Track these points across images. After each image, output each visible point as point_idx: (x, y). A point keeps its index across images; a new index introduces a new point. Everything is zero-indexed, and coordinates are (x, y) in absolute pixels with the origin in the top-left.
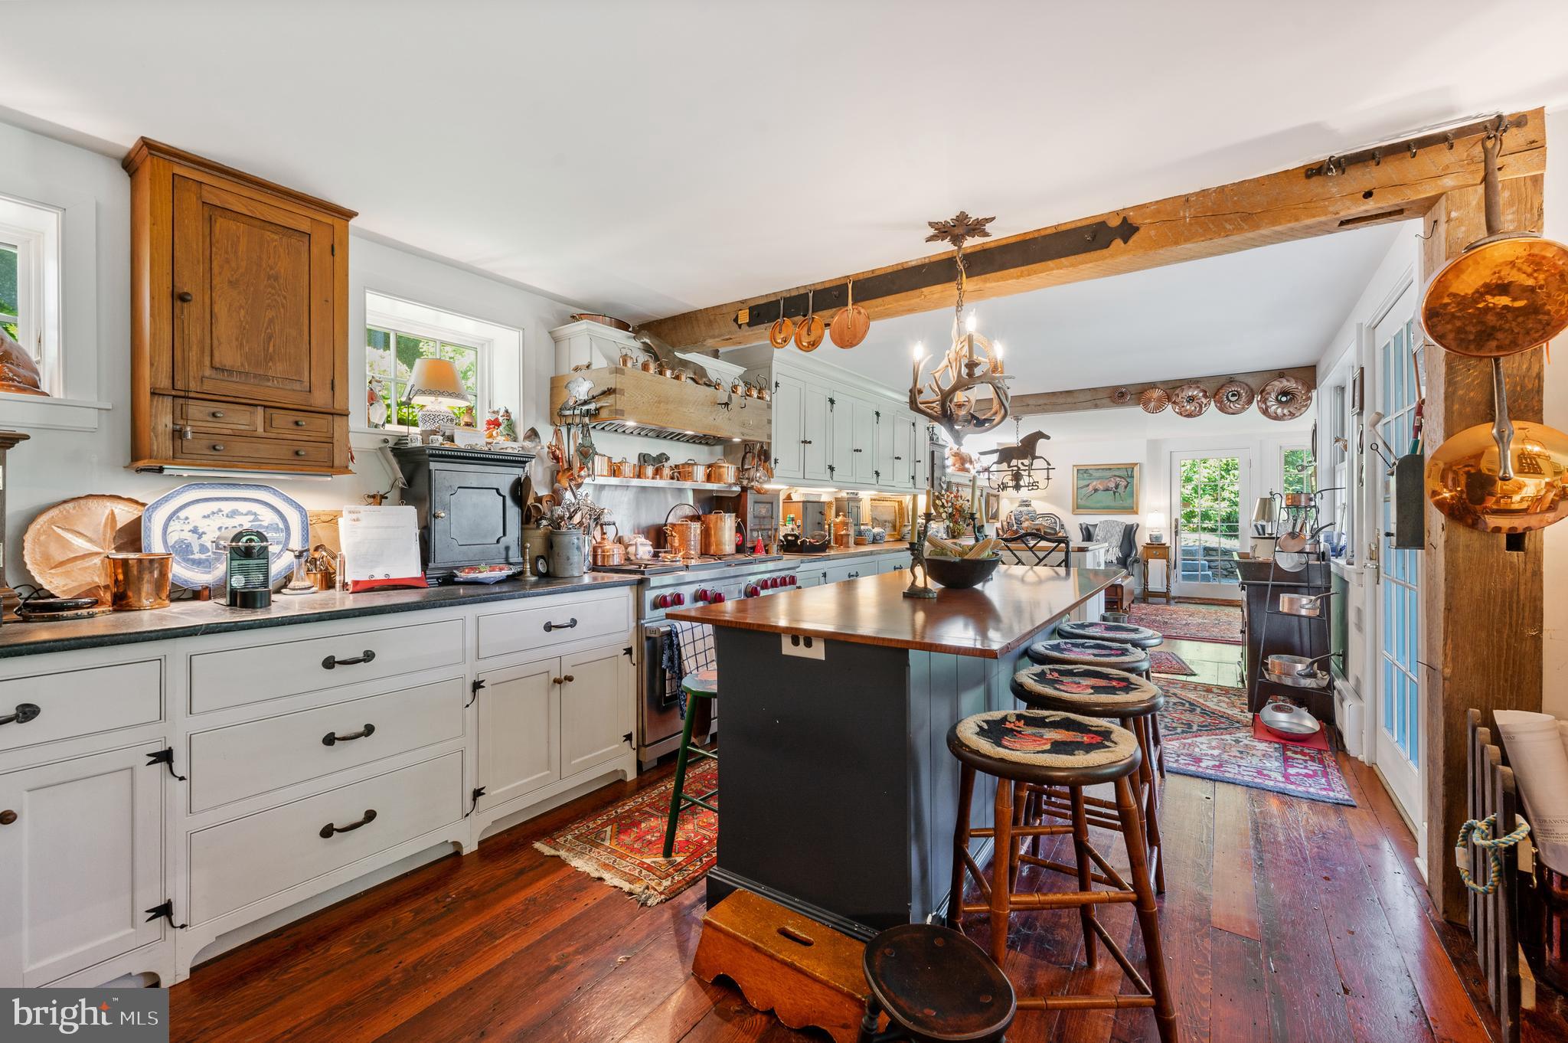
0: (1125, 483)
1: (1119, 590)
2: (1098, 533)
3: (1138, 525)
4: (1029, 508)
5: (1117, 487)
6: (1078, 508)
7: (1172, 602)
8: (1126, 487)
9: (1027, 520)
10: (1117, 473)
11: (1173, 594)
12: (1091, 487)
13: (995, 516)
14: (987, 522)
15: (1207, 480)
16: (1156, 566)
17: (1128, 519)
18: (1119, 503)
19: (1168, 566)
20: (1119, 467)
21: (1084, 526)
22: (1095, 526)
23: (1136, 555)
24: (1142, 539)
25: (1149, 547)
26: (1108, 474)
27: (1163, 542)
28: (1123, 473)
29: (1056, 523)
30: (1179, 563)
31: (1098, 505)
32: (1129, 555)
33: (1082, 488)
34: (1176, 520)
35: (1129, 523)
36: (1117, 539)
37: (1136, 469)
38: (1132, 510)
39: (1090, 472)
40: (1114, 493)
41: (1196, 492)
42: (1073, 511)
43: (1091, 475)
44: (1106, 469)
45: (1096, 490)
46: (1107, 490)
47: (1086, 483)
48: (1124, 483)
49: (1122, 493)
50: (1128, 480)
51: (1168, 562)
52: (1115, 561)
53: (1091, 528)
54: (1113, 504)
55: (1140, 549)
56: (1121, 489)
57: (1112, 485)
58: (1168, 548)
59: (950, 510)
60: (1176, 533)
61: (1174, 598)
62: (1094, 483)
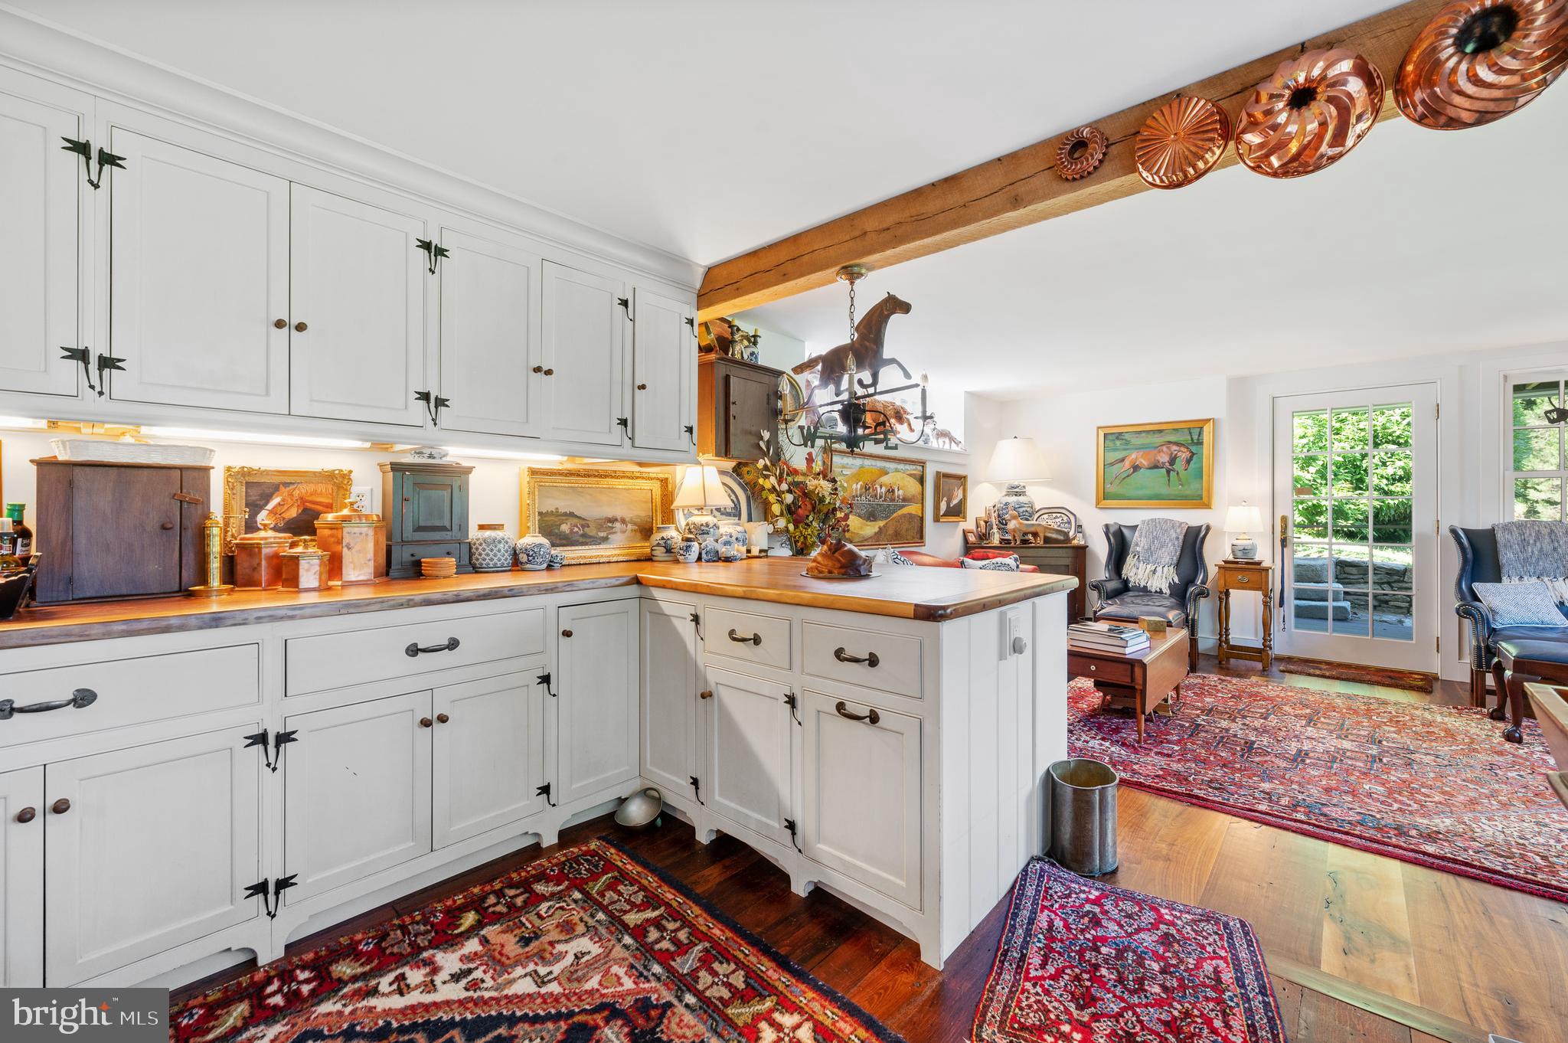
0: (1188, 455)
1: (1138, 671)
2: (1138, 543)
3: (1208, 528)
4: (1021, 499)
5: (1172, 461)
6: (1105, 497)
7: (1275, 669)
8: (1189, 461)
9: (1014, 518)
10: (1173, 438)
11: (1279, 647)
12: (1127, 463)
13: (957, 511)
14: (937, 519)
15: (1341, 459)
16: (1244, 604)
17: (1193, 518)
18: (1176, 489)
19: (1266, 605)
20: (1176, 427)
21: (1112, 530)
22: (1134, 528)
23: (1204, 582)
24: (1216, 553)
25: (1228, 567)
26: (1158, 440)
27: (1257, 558)
28: (1184, 438)
29: (1069, 522)
30: (1289, 595)
31: (1141, 493)
32: (1191, 581)
33: (1112, 464)
34: (1284, 519)
35: (1194, 523)
36: (1169, 553)
37: (1207, 429)
38: (1200, 500)
39: (1127, 436)
40: (1168, 472)
41: (1323, 477)
42: (1098, 503)
43: (1127, 442)
44: (1154, 432)
45: (1136, 468)
46: (1155, 467)
47: (1119, 455)
48: (1184, 455)
49: (1182, 473)
50: (1194, 449)
51: (1266, 595)
52: (1166, 591)
53: (1126, 532)
54: (1164, 490)
55: (1212, 571)
56: (1179, 465)
57: (1164, 458)
58: (1266, 570)
59: (789, 498)
60: (1284, 542)
61: (1280, 659)
62: (1134, 456)
